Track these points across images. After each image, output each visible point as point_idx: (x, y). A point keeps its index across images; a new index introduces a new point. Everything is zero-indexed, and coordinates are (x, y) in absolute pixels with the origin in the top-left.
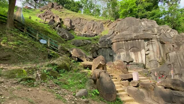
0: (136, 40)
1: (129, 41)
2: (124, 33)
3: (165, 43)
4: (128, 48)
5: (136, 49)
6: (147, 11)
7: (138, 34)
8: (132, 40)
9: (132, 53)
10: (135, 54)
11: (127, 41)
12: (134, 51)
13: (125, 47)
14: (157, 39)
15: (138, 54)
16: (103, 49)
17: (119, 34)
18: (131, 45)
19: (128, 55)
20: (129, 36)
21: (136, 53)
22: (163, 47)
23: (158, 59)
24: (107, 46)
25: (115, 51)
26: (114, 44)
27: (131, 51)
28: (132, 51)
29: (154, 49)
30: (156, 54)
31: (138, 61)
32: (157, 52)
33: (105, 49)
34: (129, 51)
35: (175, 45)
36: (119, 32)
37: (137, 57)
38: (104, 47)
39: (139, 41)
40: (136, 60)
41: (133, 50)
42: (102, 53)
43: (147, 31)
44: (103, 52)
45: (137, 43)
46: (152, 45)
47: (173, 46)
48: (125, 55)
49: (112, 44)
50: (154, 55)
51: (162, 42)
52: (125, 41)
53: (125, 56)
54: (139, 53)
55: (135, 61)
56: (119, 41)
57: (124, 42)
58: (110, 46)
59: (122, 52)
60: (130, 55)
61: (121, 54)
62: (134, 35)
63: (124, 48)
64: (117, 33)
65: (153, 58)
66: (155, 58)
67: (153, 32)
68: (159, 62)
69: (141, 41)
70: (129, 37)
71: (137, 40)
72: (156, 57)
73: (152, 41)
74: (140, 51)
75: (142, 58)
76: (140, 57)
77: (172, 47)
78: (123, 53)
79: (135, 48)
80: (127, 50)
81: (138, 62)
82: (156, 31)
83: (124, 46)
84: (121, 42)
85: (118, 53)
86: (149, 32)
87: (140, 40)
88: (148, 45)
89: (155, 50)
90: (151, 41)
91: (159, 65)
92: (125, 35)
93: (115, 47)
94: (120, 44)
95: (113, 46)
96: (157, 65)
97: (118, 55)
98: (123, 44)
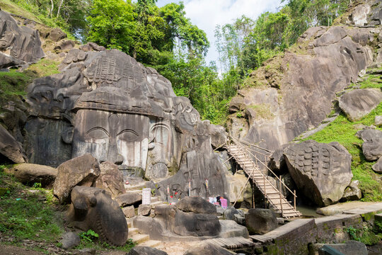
0: (135, 114)
1: (120, 114)
2: (111, 89)
3: (182, 131)
4: (116, 130)
5: (133, 135)
6: (154, 49)
7: (141, 102)
8: (127, 113)
9: (124, 143)
10: (129, 147)
11: (115, 112)
12: (128, 140)
13: (110, 127)
14: (171, 120)
15: (135, 148)
16: (41, 120)
17: (94, 87)
18: (123, 123)
19: (113, 147)
20: (122, 102)
21: (132, 144)
22: (177, 138)
23: (167, 161)
24: (56, 114)
25: (83, 134)
26: (82, 113)
27: (121, 139)
28: (124, 140)
29: (164, 139)
30: (165, 150)
31: (132, 163)
32: (168, 146)
33: (47, 121)
34: (118, 137)
35: (196, 139)
36: (96, 83)
37: (131, 154)
38: (47, 114)
39: (139, 119)
40: (130, 161)
41: (125, 136)
42: (38, 131)
43: (157, 100)
44: (41, 130)
45: (137, 122)
46: (161, 132)
47: (194, 140)
48: (107, 146)
49: (75, 111)
50: (162, 152)
51: (179, 129)
52: (110, 111)
53: (107, 149)
54: (137, 144)
55: (126, 163)
56: (96, 109)
57: (108, 113)
58: (67, 117)
59: (100, 137)
60: (119, 147)
61: (97, 141)
62: (132, 103)
63: (107, 129)
64: (90, 84)
65: (158, 158)
66: (162, 157)
67: (166, 106)
68: (169, 165)
69: (144, 119)
70: (120, 102)
71: (136, 116)
72: (164, 156)
73: (163, 123)
74: (141, 140)
75: (141, 156)
76: (139, 154)
77: (192, 141)
78: (103, 141)
79: (130, 134)
80: (113, 134)
81: (132, 165)
82: (171, 104)
83: (108, 123)
84: (101, 112)
85: (89, 139)
86: (160, 104)
87: (142, 117)
88: (154, 129)
89: (165, 143)
90: (160, 123)
91: (168, 172)
92: (111, 97)
93: (83, 123)
94: (98, 116)
95: (79, 118)
96: (164, 171)
97: (90, 144)
98: (105, 119)
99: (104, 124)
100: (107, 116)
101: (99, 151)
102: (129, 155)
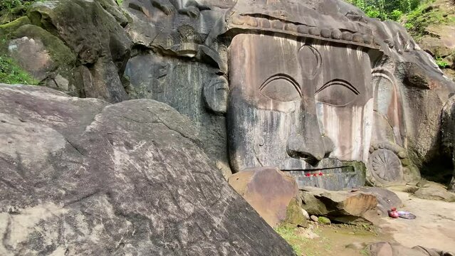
0: (345, 46)
1: (319, 46)
3: (430, 85)
4: (315, 81)
5: (348, 93)
8: (331, 44)
9: (332, 110)
10: (341, 118)
11: (309, 42)
12: (336, 101)
13: (303, 76)
14: (398, 63)
15: (354, 119)
16: (158, 59)
18: (327, 66)
21: (346, 112)
23: (394, 144)
24: (188, 46)
25: (253, 90)
27: (324, 101)
30: (384, 123)
31: (347, 152)
32: (390, 115)
33: (169, 62)
37: (346, 134)
38: (169, 45)
39: (355, 56)
40: (343, 148)
41: (334, 94)
42: (155, 84)
44: (162, 82)
46: (378, 87)
48: (297, 115)
49: (225, 38)
52: (299, 39)
53: (297, 123)
54: (357, 112)
55: (336, 153)
57: (294, 43)
58: (210, 53)
59: (287, 96)
60: (321, 118)
63: (298, 78)
67: (382, 35)
68: (401, 153)
70: (314, 21)
71: (349, 50)
73: (385, 68)
74: (362, 104)
75: (362, 138)
76: (358, 134)
78: (290, 106)
79: (343, 89)
80: (308, 90)
81: (347, 158)
82: (389, 33)
83: (298, 66)
84: (281, 39)
85: (265, 101)
87: (359, 53)
91: (401, 166)
92: (295, 10)
93: (250, 63)
94: (278, 49)
95: (239, 54)
96: (396, 167)
97: (268, 113)
98: (292, 55)
99: (291, 67)
100: (296, 49)
101: (285, 129)
102: (341, 137)
